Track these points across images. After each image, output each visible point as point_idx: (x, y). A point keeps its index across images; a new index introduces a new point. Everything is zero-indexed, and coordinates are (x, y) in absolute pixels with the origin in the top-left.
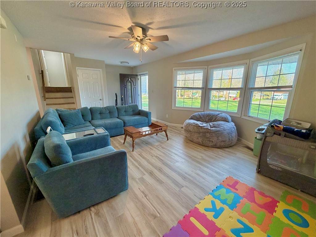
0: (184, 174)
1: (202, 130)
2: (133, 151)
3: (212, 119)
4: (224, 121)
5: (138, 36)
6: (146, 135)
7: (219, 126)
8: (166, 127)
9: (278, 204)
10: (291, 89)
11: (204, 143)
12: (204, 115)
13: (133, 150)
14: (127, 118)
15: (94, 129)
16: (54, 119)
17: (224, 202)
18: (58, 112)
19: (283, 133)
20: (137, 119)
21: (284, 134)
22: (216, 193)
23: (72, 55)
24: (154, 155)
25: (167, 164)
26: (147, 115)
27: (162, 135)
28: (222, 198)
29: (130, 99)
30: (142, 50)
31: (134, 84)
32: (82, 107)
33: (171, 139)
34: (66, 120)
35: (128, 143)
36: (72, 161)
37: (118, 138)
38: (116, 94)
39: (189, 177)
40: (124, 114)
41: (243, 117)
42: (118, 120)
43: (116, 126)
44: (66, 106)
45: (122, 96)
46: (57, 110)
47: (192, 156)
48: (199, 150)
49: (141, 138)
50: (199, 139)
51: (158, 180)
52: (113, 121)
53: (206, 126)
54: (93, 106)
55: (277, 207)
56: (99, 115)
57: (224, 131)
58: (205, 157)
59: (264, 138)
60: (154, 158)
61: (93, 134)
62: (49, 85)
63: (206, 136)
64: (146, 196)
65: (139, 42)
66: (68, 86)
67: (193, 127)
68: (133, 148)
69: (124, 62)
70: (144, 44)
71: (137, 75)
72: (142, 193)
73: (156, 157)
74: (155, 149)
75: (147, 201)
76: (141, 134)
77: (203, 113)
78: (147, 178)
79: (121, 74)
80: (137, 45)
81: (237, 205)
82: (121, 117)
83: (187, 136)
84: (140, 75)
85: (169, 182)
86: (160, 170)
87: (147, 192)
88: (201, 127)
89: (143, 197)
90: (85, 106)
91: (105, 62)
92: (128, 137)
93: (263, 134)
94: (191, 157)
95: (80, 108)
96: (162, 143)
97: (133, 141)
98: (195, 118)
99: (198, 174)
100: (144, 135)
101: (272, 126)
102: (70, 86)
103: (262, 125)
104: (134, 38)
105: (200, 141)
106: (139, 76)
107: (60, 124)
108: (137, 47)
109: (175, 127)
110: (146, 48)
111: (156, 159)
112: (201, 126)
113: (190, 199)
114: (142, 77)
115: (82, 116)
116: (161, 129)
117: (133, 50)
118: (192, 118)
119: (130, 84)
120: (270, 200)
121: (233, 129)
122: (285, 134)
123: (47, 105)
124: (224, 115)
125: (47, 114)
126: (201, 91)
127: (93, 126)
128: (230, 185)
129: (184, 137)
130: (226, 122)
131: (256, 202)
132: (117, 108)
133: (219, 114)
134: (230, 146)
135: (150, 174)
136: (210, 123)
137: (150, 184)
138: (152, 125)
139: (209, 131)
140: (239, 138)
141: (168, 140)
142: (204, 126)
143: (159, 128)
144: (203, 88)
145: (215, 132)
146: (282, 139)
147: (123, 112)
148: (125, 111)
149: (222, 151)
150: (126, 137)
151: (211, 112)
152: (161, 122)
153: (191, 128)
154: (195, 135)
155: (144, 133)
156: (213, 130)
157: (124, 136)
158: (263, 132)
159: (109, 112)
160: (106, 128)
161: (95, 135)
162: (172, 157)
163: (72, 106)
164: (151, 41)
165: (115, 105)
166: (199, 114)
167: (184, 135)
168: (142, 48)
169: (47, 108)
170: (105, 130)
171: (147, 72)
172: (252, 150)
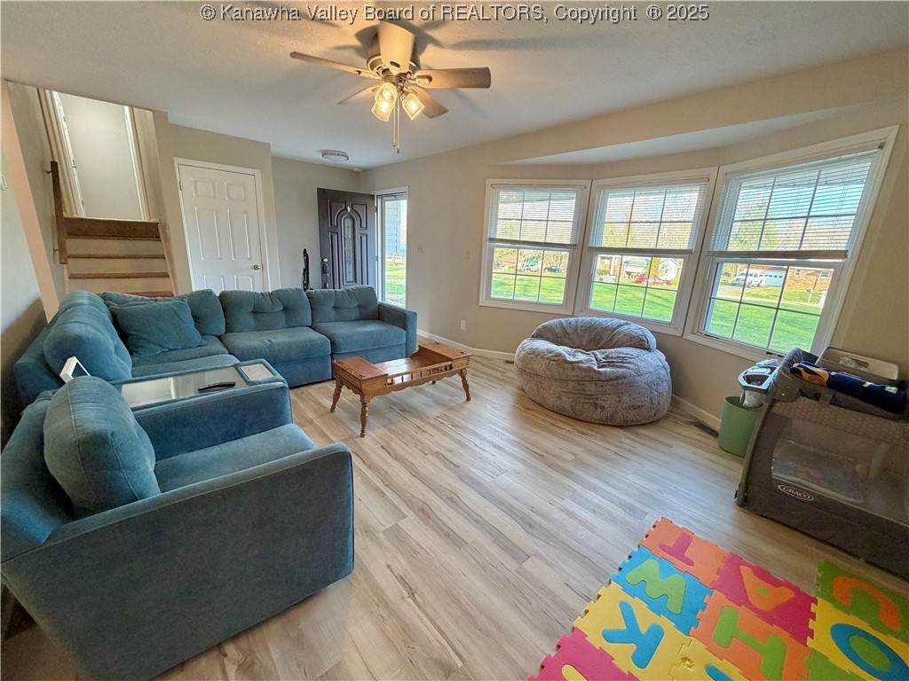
0: (527, 511)
1: (574, 373)
2: (362, 436)
3: (602, 338)
4: (636, 347)
5: (392, 63)
6: (403, 386)
7: (623, 361)
8: (464, 361)
9: (813, 608)
10: (841, 260)
11: (578, 413)
12: (577, 326)
13: (363, 431)
14: (343, 330)
15: (236, 366)
16: (93, 331)
17: (658, 606)
18: (108, 306)
19: (828, 394)
20: (372, 332)
21: (831, 397)
22: (632, 576)
23: (160, 117)
24: (430, 449)
25: (471, 478)
26: (405, 324)
27: (452, 385)
28: (653, 592)
29: (350, 268)
30: (399, 112)
31: (364, 225)
32: (194, 290)
33: (477, 396)
34: (135, 330)
35: (346, 409)
36: (154, 492)
37: (313, 390)
38: (305, 251)
39: (542, 521)
40: (333, 314)
41: (688, 336)
42: (314, 335)
43: (306, 355)
44: (139, 285)
45: (326, 260)
46: (104, 297)
47: (546, 452)
48: (563, 432)
49: (387, 395)
50: (564, 399)
51: (448, 536)
52: (296, 339)
53: (588, 361)
54: (231, 286)
55: (814, 618)
56: (252, 316)
57: (639, 378)
58: (582, 455)
59: (766, 405)
60: (429, 461)
61: (231, 385)
62: (82, 213)
63: (584, 390)
64: (412, 595)
65: (393, 83)
66: (146, 221)
67: (547, 361)
68: (363, 425)
69: (333, 153)
70: (407, 93)
71: (374, 196)
72: (399, 585)
73: (437, 457)
74: (430, 428)
75: (419, 612)
76: (389, 381)
77: (572, 319)
78: (411, 525)
79: (324, 190)
80: (387, 95)
81: (697, 617)
82: (323, 325)
83: (526, 388)
84: (382, 196)
85: (484, 541)
86: (452, 500)
87: (415, 580)
88: (572, 363)
89: (403, 598)
90: (205, 288)
91: (272, 148)
92: (344, 389)
93: (766, 392)
94: (543, 456)
95: (189, 293)
96: (452, 409)
97: (364, 405)
98: (549, 335)
99: (570, 514)
100: (399, 385)
101: (795, 372)
102: (152, 221)
103: (753, 363)
104: (375, 69)
105: (566, 406)
106: (379, 200)
107: (116, 348)
108: (385, 101)
109: (486, 358)
110: (414, 106)
111: (438, 463)
112: (571, 359)
113: (554, 597)
114: (388, 204)
115: (195, 317)
116: (451, 367)
117: (373, 109)
118: (539, 336)
119: (348, 222)
120: (790, 594)
121: (663, 372)
122: (834, 396)
123: (72, 277)
124: (634, 328)
125: (67, 309)
126: (567, 253)
127: (230, 353)
128: (668, 547)
129: (515, 390)
130: (644, 352)
131: (750, 603)
132: (310, 297)
133: (621, 326)
134: (652, 422)
135: (421, 514)
136: (596, 352)
137: (422, 548)
138: (419, 351)
139: (596, 377)
140: (676, 396)
141: (468, 399)
142: (578, 362)
143: (443, 364)
144: (575, 245)
145: (611, 380)
146: (824, 409)
147: (328, 309)
148: (334, 307)
149: (632, 437)
150: (340, 391)
151: (597, 319)
152: (447, 345)
153: (539, 367)
154: (553, 388)
155: (398, 380)
156: (606, 372)
157: (332, 386)
158: (764, 386)
159: (285, 309)
160: (276, 360)
161: (241, 388)
162: (485, 454)
163: (160, 285)
164: (432, 85)
165: (300, 287)
166: (561, 323)
167: (518, 383)
168: (401, 107)
169: (70, 287)
170: (275, 371)
171: (405, 189)
172: (714, 433)
